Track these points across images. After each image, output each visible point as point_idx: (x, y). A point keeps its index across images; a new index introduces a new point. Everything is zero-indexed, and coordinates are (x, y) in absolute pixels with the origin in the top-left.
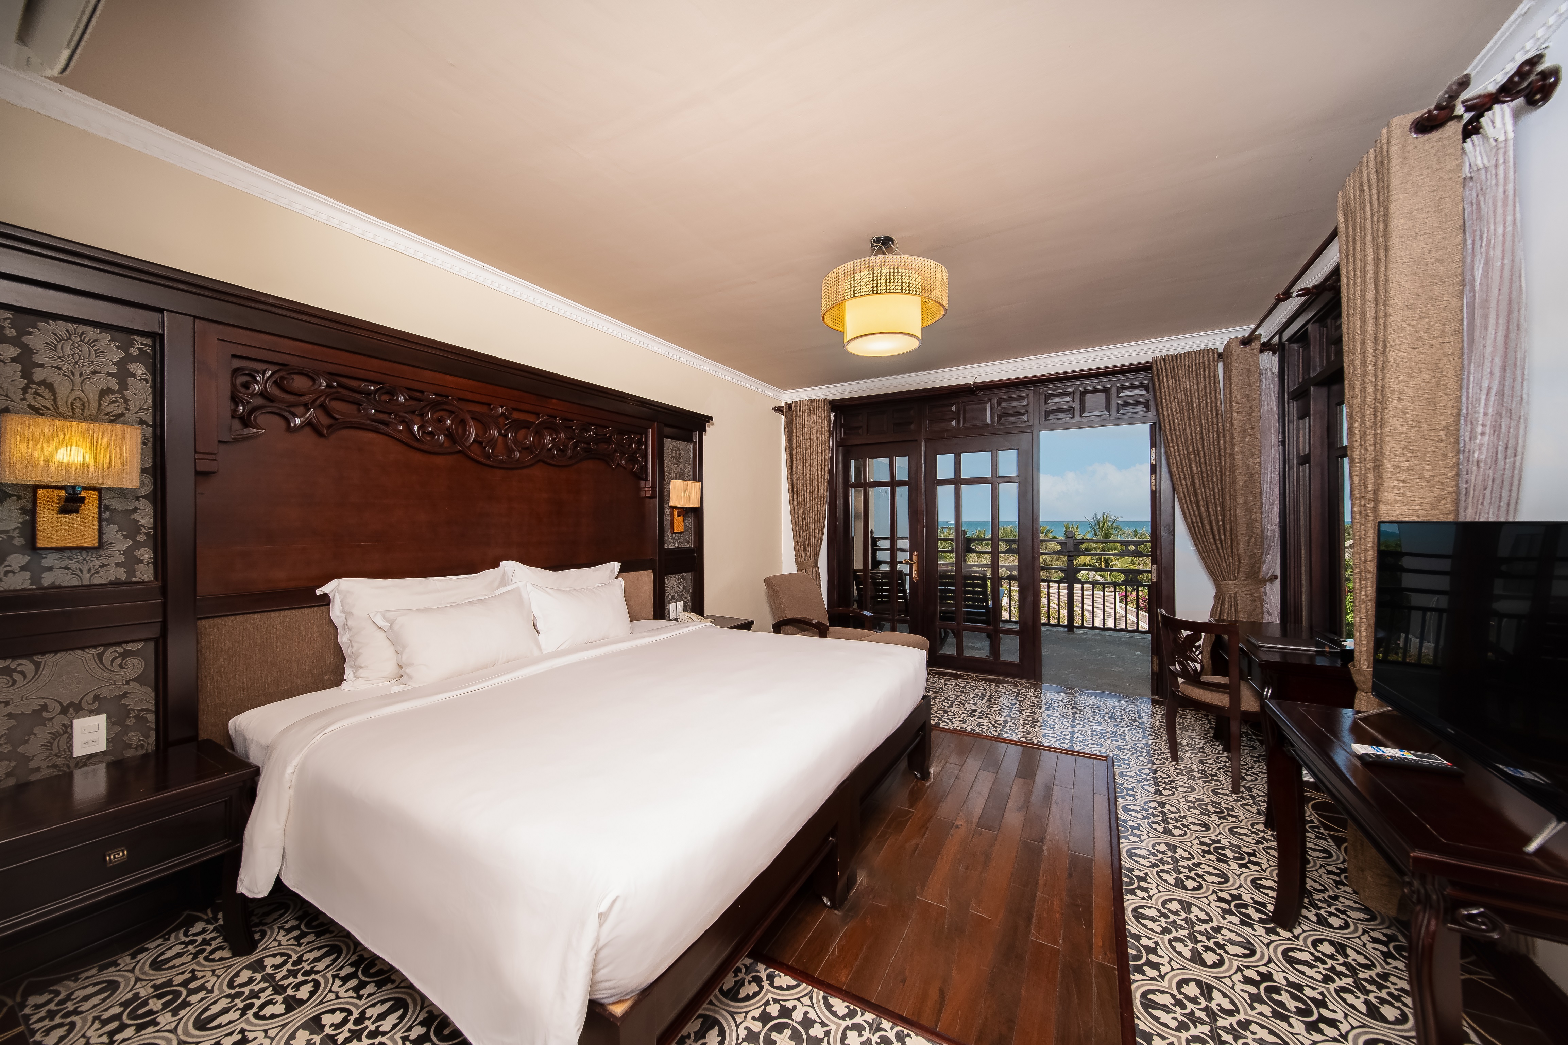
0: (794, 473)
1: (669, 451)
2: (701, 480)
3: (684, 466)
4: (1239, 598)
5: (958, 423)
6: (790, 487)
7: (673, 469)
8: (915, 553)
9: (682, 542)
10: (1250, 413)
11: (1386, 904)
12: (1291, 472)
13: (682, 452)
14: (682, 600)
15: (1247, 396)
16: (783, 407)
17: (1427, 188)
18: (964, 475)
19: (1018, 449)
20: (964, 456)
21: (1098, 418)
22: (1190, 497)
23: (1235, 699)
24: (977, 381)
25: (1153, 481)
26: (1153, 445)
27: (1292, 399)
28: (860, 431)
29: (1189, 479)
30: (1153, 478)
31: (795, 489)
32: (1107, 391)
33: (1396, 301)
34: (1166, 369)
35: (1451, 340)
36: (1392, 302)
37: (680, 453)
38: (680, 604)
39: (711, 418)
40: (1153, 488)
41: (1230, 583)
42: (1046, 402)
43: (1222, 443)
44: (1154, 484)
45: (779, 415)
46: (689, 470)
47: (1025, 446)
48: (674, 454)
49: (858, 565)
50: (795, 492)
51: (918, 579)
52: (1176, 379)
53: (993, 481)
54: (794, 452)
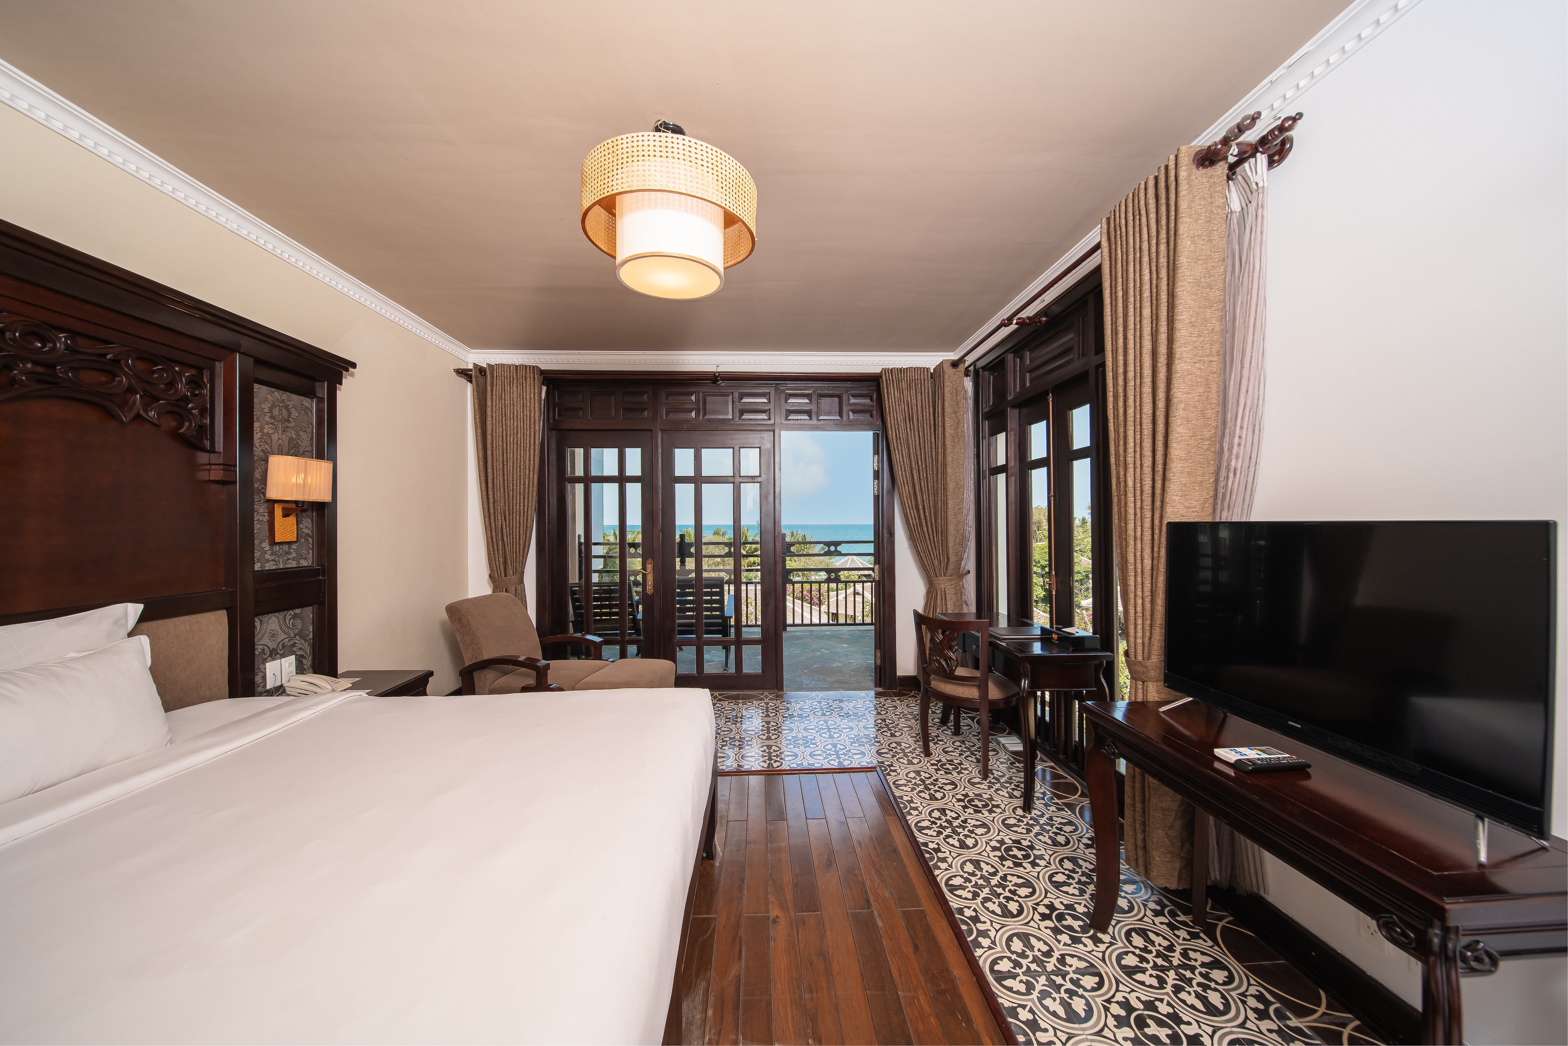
0: (489, 459)
1: (266, 406)
2: (333, 459)
3: (298, 435)
4: (947, 591)
5: (697, 414)
6: (483, 478)
7: (275, 437)
8: (650, 561)
9: (293, 559)
10: (958, 428)
11: (1170, 879)
12: (984, 480)
13: (293, 410)
14: (293, 653)
15: (955, 412)
16: (471, 370)
17: (1203, 217)
18: (705, 473)
19: (760, 448)
20: (704, 451)
21: (832, 422)
22: (911, 501)
23: (984, 691)
24: (719, 370)
25: (876, 486)
26: (876, 452)
27: (986, 419)
28: (581, 413)
29: (910, 484)
30: (876, 483)
31: (490, 481)
32: (840, 397)
33: (1184, 317)
34: (893, 380)
35: (1215, 359)
36: (1181, 317)
37: (290, 414)
38: (289, 663)
39: (354, 365)
40: (876, 492)
41: (941, 578)
42: (786, 402)
43: (934, 453)
44: (876, 489)
45: (463, 381)
46: (306, 439)
47: (768, 445)
48: (276, 412)
49: (574, 578)
50: (490, 485)
51: (652, 591)
52: (901, 392)
53: (735, 480)
54: (489, 432)
